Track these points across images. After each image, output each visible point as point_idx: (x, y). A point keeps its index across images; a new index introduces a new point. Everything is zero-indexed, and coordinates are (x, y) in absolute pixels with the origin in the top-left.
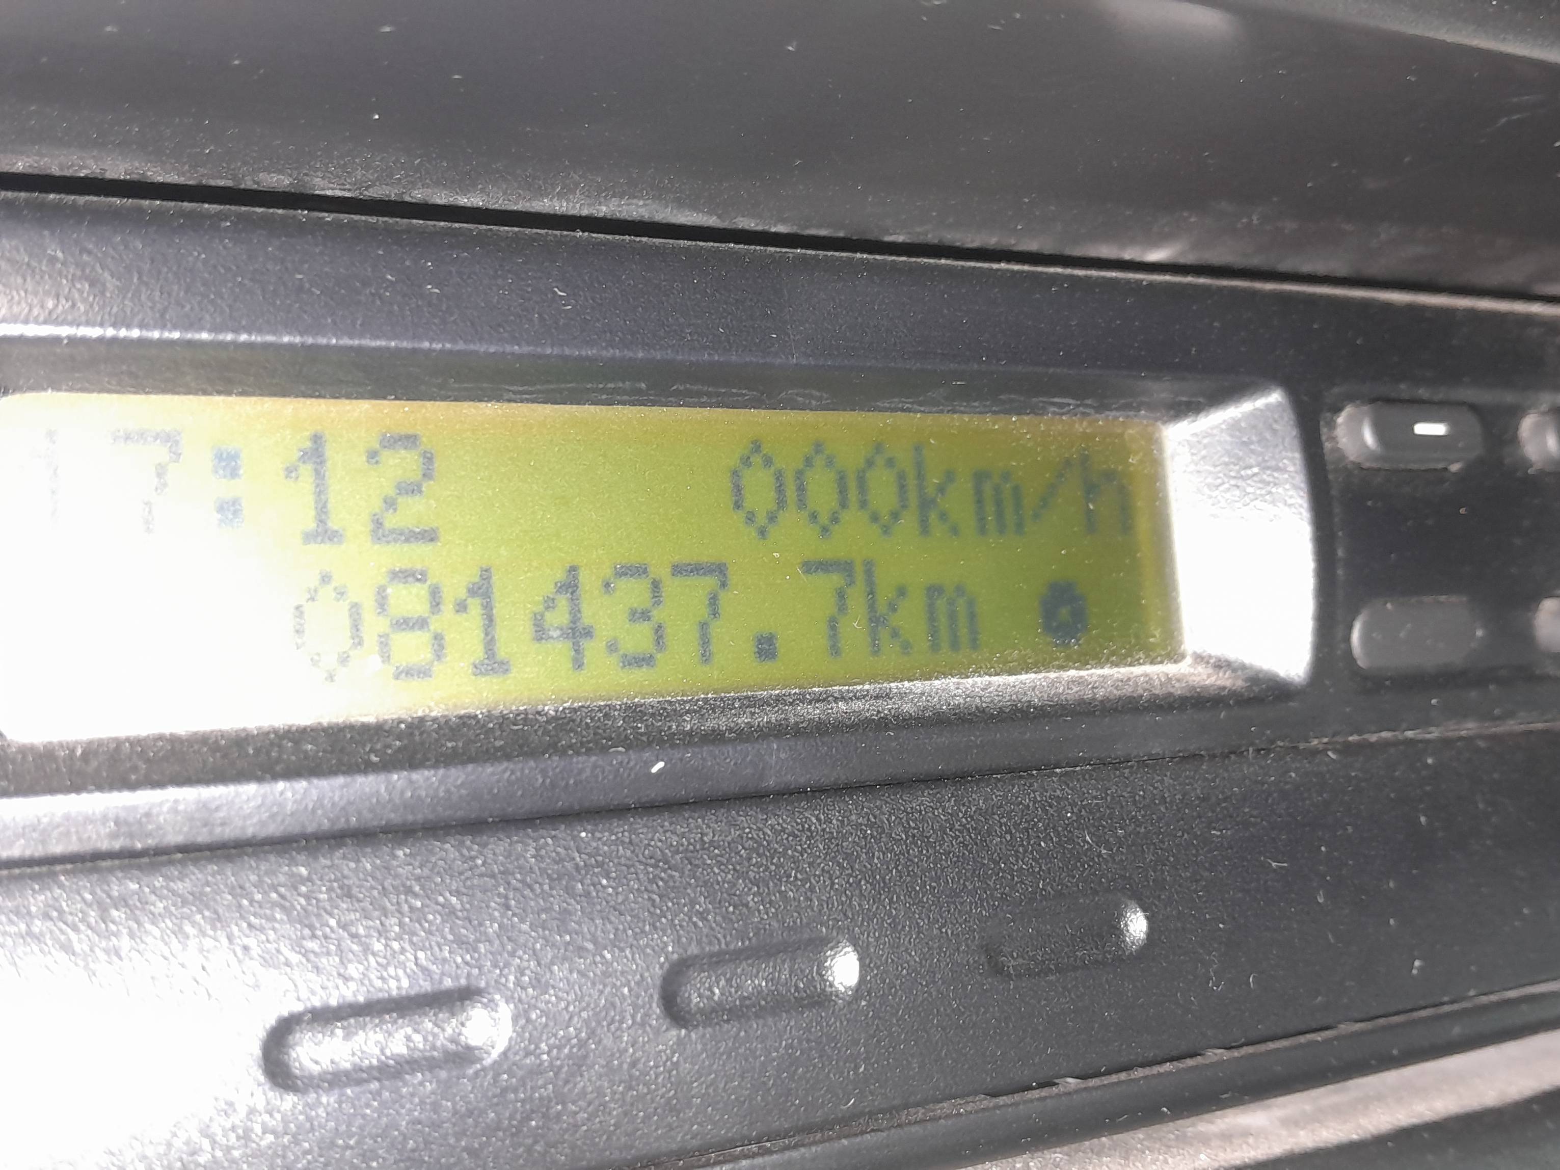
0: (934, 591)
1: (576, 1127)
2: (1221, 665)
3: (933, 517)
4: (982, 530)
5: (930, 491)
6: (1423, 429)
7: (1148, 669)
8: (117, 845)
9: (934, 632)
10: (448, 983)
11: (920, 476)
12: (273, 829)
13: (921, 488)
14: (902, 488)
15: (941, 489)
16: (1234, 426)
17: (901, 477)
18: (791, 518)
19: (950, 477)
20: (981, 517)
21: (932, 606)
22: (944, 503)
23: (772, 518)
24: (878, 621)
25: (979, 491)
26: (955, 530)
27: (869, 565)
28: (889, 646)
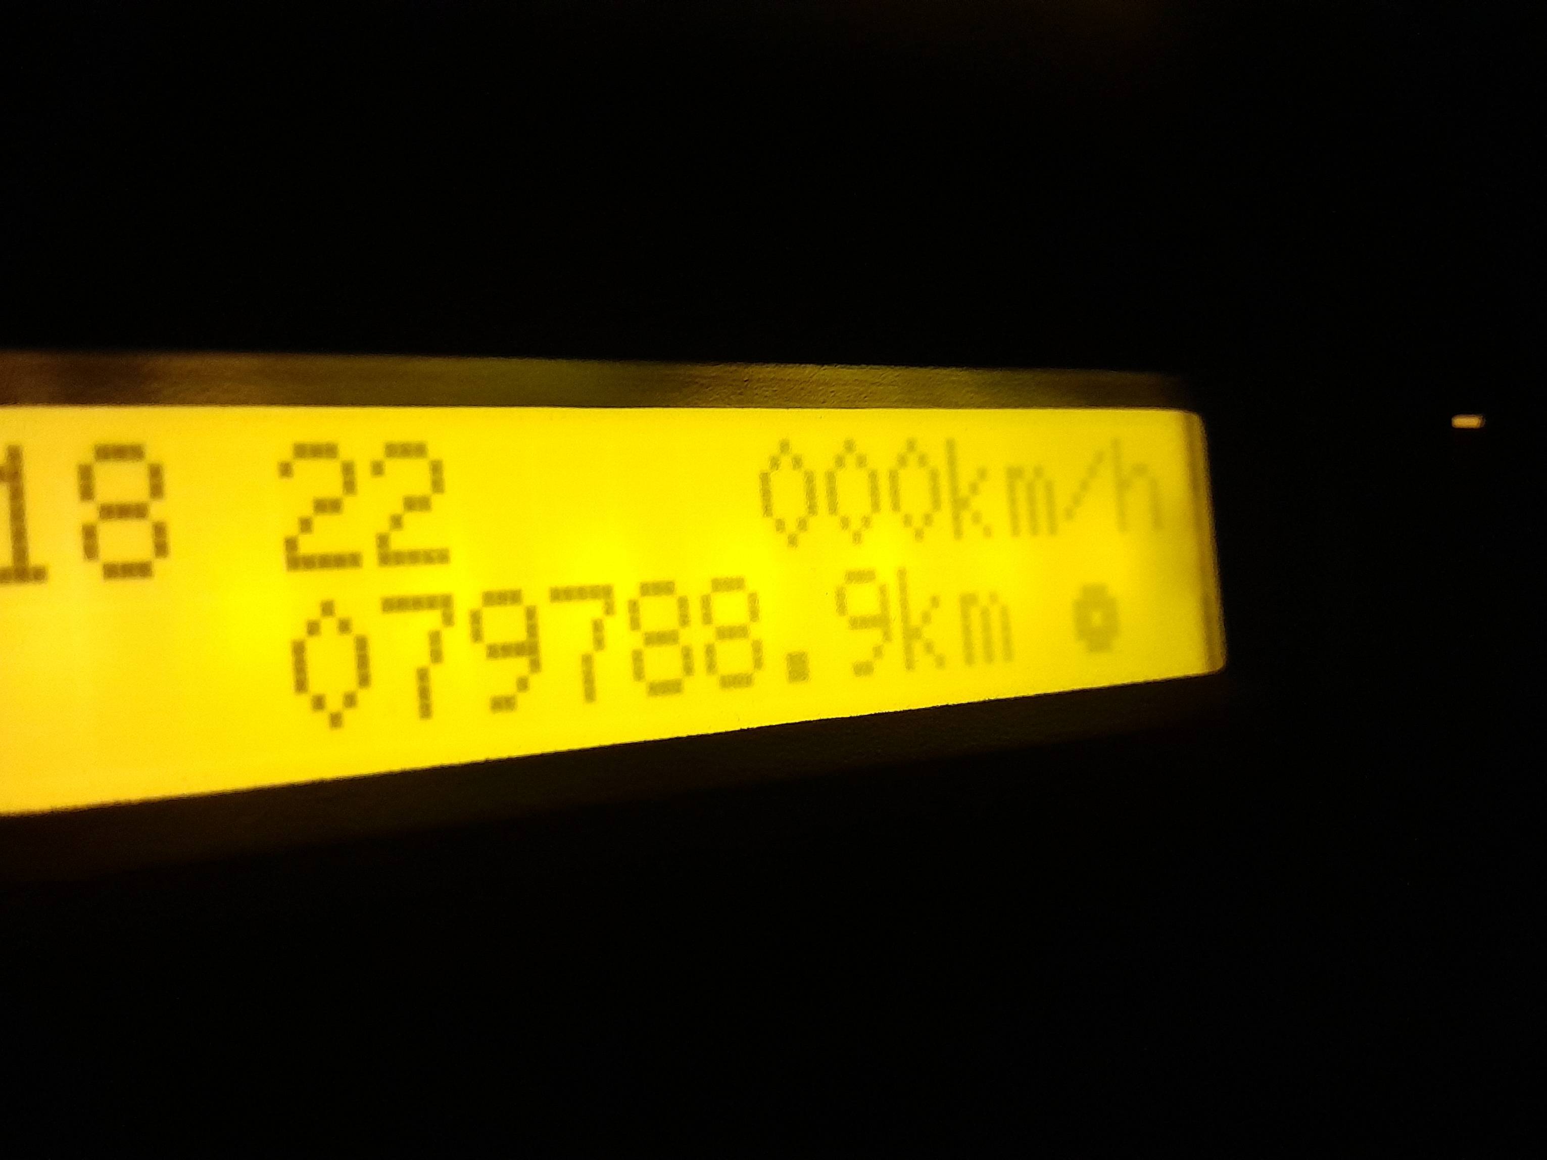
0: (967, 601)
3: (966, 516)
4: (1015, 531)
5: (964, 490)
9: (968, 645)
11: (953, 473)
13: (954, 488)
14: (935, 488)
15: (974, 489)
17: (934, 476)
18: (822, 524)
19: (982, 474)
20: (1014, 517)
21: (965, 616)
22: (977, 503)
23: (802, 525)
24: (911, 634)
25: (1011, 489)
26: (988, 532)
27: (902, 574)
28: (923, 661)
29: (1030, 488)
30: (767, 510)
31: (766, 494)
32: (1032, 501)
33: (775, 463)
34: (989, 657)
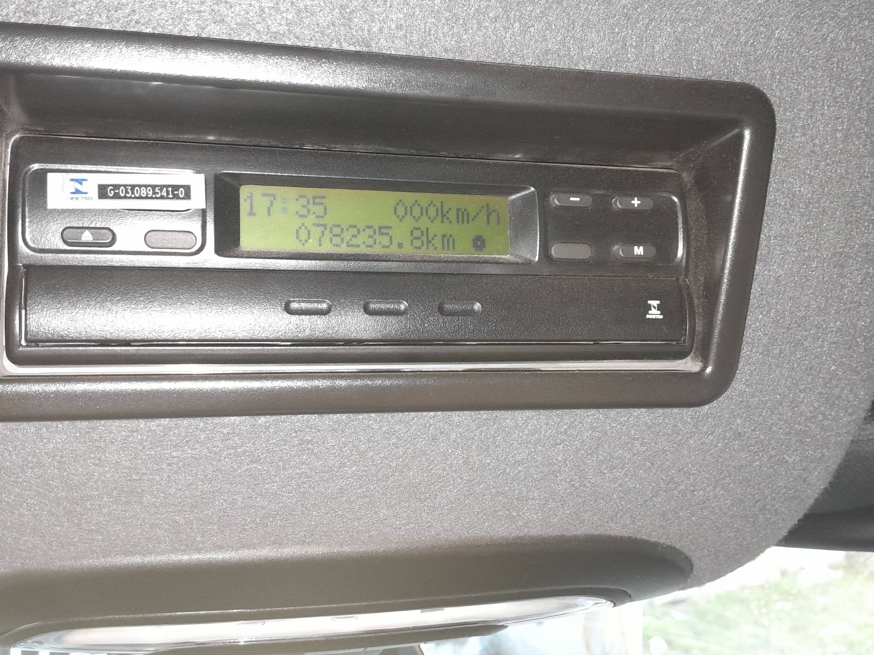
0: (444, 236)
1: (345, 330)
2: (516, 256)
3: (445, 219)
4: (458, 222)
5: (445, 213)
6: (572, 199)
7: (496, 256)
8: (261, 268)
9: (443, 245)
11: (442, 209)
12: (289, 268)
14: (437, 212)
16: (522, 198)
17: (437, 209)
18: (408, 217)
19: (450, 209)
20: (458, 219)
21: (443, 240)
22: (448, 216)
23: (403, 217)
24: (429, 242)
25: (458, 213)
26: (450, 222)
27: (427, 229)
28: (431, 248)
29: (463, 213)
30: (395, 213)
31: (395, 210)
32: (463, 217)
33: (398, 204)
34: (448, 248)
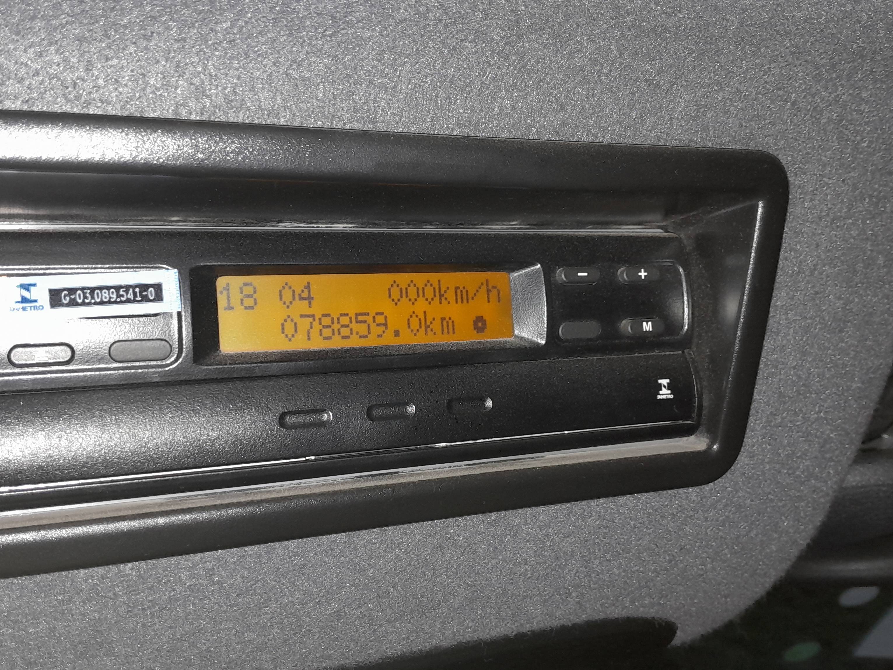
0: (443, 319)
1: (348, 441)
2: (522, 339)
3: (443, 299)
4: (457, 302)
5: (442, 292)
6: (579, 274)
7: (501, 339)
8: (247, 375)
9: (443, 330)
10: (318, 407)
11: (440, 288)
12: (280, 373)
13: (440, 292)
14: (435, 292)
15: (445, 292)
16: (526, 274)
17: (434, 289)
18: (404, 299)
19: (448, 288)
20: (457, 299)
21: (442, 323)
22: (446, 295)
23: (399, 300)
24: (427, 327)
25: (456, 292)
26: (449, 303)
27: (425, 312)
28: (430, 334)
29: (461, 291)
30: (390, 297)
31: (390, 293)
32: (462, 296)
33: (392, 286)
34: (448, 333)
